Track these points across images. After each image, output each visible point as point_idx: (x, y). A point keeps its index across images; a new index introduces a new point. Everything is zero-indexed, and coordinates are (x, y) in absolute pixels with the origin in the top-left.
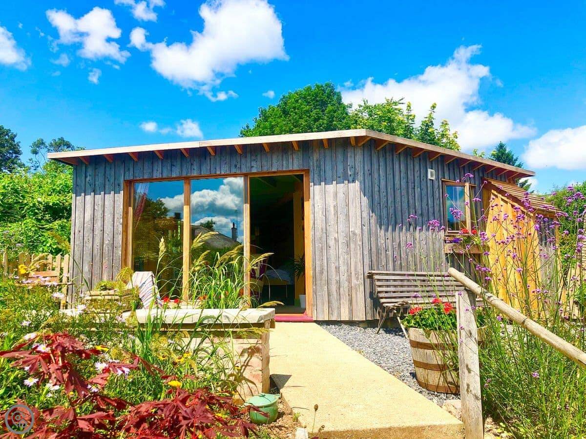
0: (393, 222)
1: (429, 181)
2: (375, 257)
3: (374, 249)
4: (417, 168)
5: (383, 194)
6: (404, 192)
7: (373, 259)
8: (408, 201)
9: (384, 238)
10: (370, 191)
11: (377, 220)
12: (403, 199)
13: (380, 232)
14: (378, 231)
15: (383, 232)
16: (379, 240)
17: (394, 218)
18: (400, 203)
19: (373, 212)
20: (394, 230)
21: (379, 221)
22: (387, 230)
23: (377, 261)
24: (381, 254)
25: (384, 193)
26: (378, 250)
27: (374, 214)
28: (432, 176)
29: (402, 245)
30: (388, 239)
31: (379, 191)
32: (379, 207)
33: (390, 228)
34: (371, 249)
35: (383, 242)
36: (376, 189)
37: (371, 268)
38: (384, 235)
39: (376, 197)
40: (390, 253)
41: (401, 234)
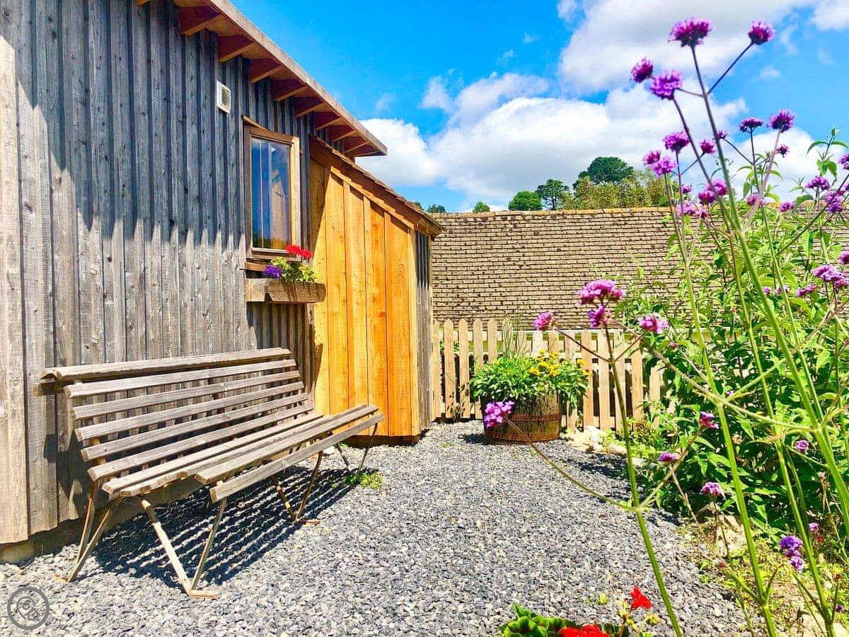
0: (127, 209)
1: (217, 114)
2: (69, 319)
3: (64, 293)
4: (191, 70)
5: (97, 117)
6: (158, 126)
7: (60, 323)
8: (169, 155)
9: (99, 257)
10: (55, 92)
11: (78, 194)
12: (156, 147)
13: (86, 237)
14: (81, 233)
15: (95, 236)
16: (82, 262)
17: (128, 197)
18: (146, 156)
19: (62, 167)
20: (129, 234)
21: (83, 199)
22: (108, 233)
23: (76, 330)
24: (88, 307)
25: (101, 115)
26: (77, 294)
27: (66, 172)
28: (224, 101)
29: (149, 280)
30: (110, 260)
31: (85, 103)
32: (83, 155)
33: (119, 227)
34: (53, 294)
35: (93, 268)
36: (76, 93)
37: (55, 357)
38: (98, 246)
39: (75, 119)
40: (115, 303)
41: (148, 248)
